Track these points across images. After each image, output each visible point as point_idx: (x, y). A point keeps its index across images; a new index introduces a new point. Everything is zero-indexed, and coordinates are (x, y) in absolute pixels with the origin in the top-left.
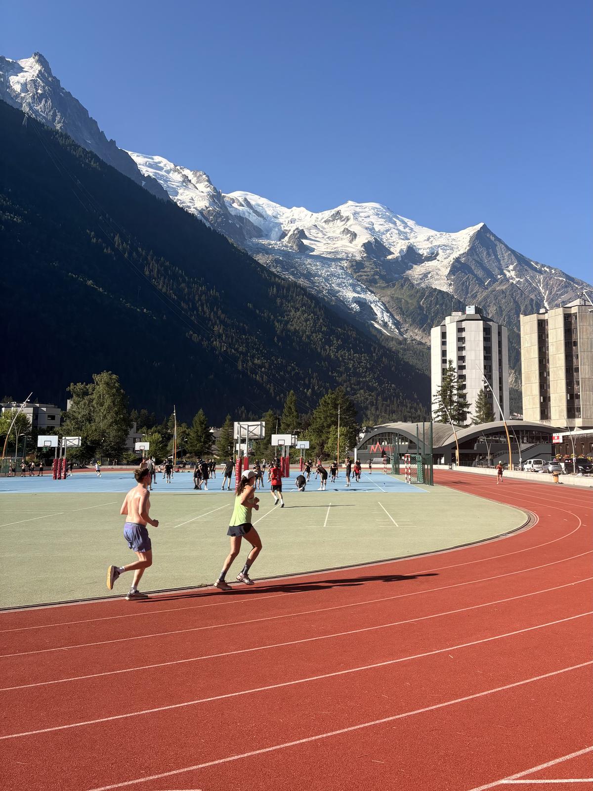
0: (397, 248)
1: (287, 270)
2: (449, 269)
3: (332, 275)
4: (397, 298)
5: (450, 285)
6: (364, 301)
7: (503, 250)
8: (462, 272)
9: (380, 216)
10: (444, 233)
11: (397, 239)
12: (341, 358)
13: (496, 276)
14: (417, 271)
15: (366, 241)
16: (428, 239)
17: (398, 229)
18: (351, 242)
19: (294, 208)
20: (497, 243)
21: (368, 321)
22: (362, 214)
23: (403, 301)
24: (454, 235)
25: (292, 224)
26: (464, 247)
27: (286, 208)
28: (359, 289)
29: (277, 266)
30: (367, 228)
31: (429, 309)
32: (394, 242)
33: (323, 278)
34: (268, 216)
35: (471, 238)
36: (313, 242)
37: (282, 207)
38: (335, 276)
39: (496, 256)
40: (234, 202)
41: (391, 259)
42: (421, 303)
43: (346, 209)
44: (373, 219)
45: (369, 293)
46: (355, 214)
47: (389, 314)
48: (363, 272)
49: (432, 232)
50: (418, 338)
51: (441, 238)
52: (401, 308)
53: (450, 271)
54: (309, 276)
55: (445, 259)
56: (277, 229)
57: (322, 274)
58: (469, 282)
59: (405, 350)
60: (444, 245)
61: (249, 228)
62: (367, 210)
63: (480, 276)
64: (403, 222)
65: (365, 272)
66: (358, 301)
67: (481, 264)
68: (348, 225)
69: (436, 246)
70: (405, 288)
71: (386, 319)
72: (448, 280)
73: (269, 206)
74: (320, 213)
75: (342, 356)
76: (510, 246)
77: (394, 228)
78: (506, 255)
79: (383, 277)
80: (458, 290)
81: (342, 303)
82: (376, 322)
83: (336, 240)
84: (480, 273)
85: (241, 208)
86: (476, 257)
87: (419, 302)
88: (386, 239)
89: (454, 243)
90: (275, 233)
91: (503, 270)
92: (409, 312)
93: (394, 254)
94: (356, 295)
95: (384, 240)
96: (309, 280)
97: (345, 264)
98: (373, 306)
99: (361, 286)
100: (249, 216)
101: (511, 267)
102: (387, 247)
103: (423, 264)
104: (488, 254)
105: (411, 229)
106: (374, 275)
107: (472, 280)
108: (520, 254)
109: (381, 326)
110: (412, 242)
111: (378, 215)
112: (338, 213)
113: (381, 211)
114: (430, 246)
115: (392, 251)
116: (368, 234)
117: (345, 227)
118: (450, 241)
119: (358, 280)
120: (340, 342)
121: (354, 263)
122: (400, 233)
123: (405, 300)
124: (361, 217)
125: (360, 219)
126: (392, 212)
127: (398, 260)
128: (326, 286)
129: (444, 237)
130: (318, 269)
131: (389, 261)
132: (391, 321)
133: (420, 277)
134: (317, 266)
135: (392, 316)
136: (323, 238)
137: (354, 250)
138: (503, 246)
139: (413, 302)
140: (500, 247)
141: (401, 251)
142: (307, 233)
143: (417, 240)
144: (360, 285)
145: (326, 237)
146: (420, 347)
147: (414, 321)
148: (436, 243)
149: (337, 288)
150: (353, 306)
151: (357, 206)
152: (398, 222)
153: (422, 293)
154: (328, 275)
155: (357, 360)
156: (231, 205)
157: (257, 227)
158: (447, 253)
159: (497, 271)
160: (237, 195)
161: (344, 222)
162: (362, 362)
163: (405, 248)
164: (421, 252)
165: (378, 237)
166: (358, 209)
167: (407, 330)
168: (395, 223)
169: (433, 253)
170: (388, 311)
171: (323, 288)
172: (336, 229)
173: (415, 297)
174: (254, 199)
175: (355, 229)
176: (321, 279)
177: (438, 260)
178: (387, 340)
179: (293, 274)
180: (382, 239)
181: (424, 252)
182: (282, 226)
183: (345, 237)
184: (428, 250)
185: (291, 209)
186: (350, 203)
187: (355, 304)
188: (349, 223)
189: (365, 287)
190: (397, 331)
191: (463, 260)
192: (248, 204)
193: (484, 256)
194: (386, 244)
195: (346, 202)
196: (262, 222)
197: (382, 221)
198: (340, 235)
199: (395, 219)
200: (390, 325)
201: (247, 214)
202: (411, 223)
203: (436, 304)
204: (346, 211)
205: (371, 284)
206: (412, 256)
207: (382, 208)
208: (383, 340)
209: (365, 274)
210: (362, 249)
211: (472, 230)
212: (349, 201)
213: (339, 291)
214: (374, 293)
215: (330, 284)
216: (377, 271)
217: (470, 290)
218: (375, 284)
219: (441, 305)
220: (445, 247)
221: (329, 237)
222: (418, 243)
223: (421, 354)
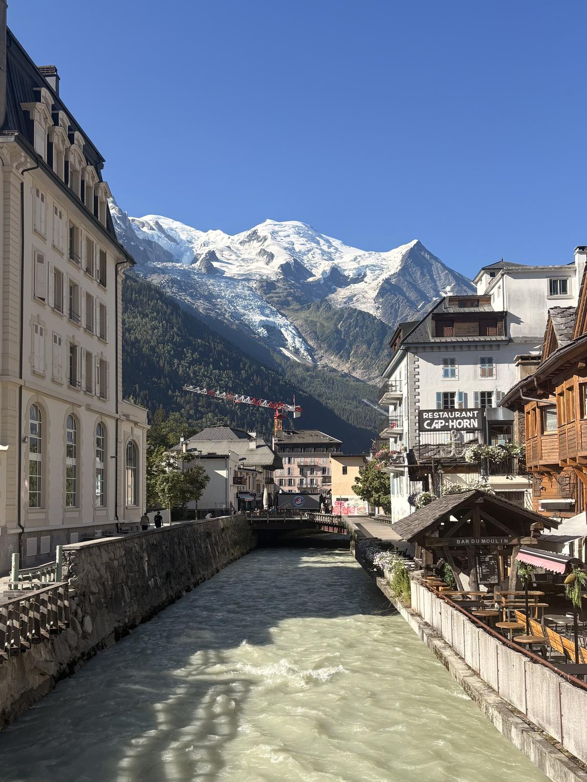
0: (320, 269)
1: (185, 291)
2: (377, 291)
3: (238, 296)
4: (312, 321)
5: (378, 308)
6: (273, 325)
7: (439, 269)
8: (391, 294)
9: (301, 235)
10: (374, 252)
11: (320, 260)
12: (192, 375)
13: (431, 298)
14: (341, 295)
15: (285, 262)
16: (355, 259)
17: (321, 249)
18: (267, 264)
19: (210, 231)
20: (433, 262)
21: (277, 348)
22: (280, 234)
23: (318, 324)
24: (384, 255)
25: (205, 248)
26: (396, 267)
27: (201, 232)
28: (267, 312)
29: (172, 287)
30: (286, 249)
31: (347, 333)
32: (316, 263)
33: (228, 299)
34: (182, 240)
35: (403, 256)
36: (224, 264)
37: (198, 231)
38: (242, 298)
39: (432, 276)
40: (143, 226)
41: (312, 282)
42: (339, 326)
43: (263, 229)
44: (294, 238)
45: (280, 316)
46: (274, 233)
47: (301, 340)
48: (274, 293)
49: (360, 252)
50: (334, 366)
51: (370, 258)
52: (316, 333)
53: (378, 294)
54: (210, 297)
55: (373, 280)
56: (188, 254)
57: (225, 295)
58: (399, 305)
59: (312, 377)
60: (372, 265)
61: (158, 253)
62: (286, 228)
63: (413, 298)
64: (328, 241)
65: (277, 293)
66: (265, 325)
67: (414, 286)
68: (265, 246)
69: (363, 266)
70: (321, 310)
71: (298, 345)
72: (375, 303)
73: (183, 230)
74: (236, 235)
75: (195, 372)
76: (447, 265)
77: (317, 248)
78: (442, 275)
79: (297, 299)
80: (386, 313)
81: (246, 328)
82: (286, 348)
83: (251, 262)
84: (412, 295)
85: (150, 232)
86: (408, 278)
87: (336, 325)
88: (306, 261)
89: (383, 263)
90: (187, 258)
91: (439, 291)
92: (324, 336)
93: (315, 276)
94: (264, 318)
95: (305, 261)
96: (210, 302)
97: (253, 285)
98: (283, 330)
99: (271, 308)
100: (158, 239)
101: (448, 288)
102: (308, 268)
103: (348, 287)
104: (423, 274)
105: (336, 249)
106: (287, 296)
107: (402, 303)
108: (458, 274)
109: (292, 353)
110: (336, 263)
111: (299, 233)
112: (255, 233)
113: (302, 230)
114: (357, 266)
115: (314, 273)
116: (287, 255)
117: (261, 247)
118: (380, 260)
119: (268, 302)
120: (196, 355)
121: (265, 284)
122: (323, 253)
123: (320, 323)
124: (279, 236)
125: (279, 239)
126: (316, 231)
127: (320, 283)
128: (230, 308)
129: (374, 257)
130: (221, 290)
131: (309, 284)
132: (303, 346)
133: (344, 300)
134: (221, 286)
135: (305, 341)
136: (237, 260)
137: (269, 272)
138: (439, 265)
139: (329, 326)
140: (436, 266)
141: (324, 272)
142: (218, 255)
143: (343, 260)
144: (269, 308)
145: (240, 259)
146: (333, 374)
147: (330, 346)
148: (363, 263)
149: (243, 310)
150: (260, 330)
151: (276, 225)
152: (322, 242)
153: (340, 315)
154: (232, 296)
155: (215, 378)
156: (139, 228)
157: (167, 252)
158: (376, 273)
159: (432, 292)
160: (149, 219)
161: (261, 243)
162: (222, 380)
163: (328, 269)
164: (346, 273)
165: (299, 258)
166: (277, 228)
167: (322, 357)
168: (318, 243)
169: (359, 275)
170: (300, 336)
171: (226, 310)
172: (252, 250)
173: (332, 319)
174: (167, 223)
175: (273, 249)
176: (224, 301)
177: (366, 282)
178: (293, 366)
179: (191, 295)
180: (302, 260)
181: (350, 273)
182: (194, 249)
183: (261, 258)
184: (355, 271)
185: (207, 233)
186: (269, 221)
187: (262, 328)
188: (266, 243)
189: (275, 309)
190: (310, 358)
191: (393, 281)
192: (160, 228)
193: (418, 277)
194: (307, 265)
195: (264, 221)
196: (173, 246)
197: (303, 240)
198: (256, 257)
199: (318, 238)
200: (302, 352)
201: (156, 237)
202: (336, 243)
203: (356, 326)
204: (263, 230)
205: (282, 306)
206: (336, 278)
207: (304, 226)
208: (288, 366)
209: (277, 295)
210: (279, 271)
211: (404, 249)
212: (267, 220)
213: (245, 314)
214: (286, 317)
215: (234, 306)
216: (290, 292)
217: (399, 314)
218: (288, 306)
219: (361, 327)
220: (373, 268)
221: (243, 259)
222: (343, 264)
223: (331, 381)
